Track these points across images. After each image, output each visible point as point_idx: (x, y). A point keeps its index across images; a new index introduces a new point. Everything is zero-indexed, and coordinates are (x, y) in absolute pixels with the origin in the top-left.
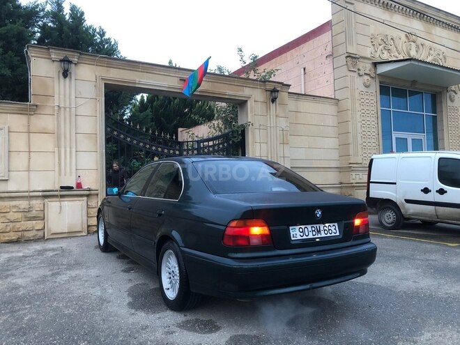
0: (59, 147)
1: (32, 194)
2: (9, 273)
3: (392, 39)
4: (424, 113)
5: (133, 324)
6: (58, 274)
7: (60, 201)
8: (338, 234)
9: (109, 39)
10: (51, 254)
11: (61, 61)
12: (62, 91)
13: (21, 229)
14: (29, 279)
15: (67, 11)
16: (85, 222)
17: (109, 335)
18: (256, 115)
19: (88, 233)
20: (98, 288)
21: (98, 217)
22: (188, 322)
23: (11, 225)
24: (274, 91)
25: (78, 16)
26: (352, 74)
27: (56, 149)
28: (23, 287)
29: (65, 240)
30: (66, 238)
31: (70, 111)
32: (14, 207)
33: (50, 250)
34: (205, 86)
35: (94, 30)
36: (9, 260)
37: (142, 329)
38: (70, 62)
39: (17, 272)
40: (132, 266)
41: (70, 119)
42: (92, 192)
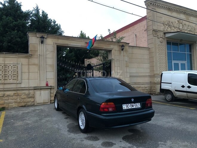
0: (40, 70)
1: (30, 88)
2: (24, 119)
3: (172, 23)
4: (186, 53)
5: (70, 138)
6: (42, 119)
7: (40, 91)
8: (140, 107)
9: (57, 24)
10: (37, 111)
11: (40, 38)
12: (41, 49)
13: (26, 102)
14: (32, 121)
15: (41, 13)
16: (49, 99)
17: (62, 141)
18: (115, 56)
19: (51, 103)
20: (56, 125)
21: (55, 97)
22: (88, 137)
23: (23, 100)
24: (123, 46)
25: (45, 16)
26: (155, 37)
27: (39, 71)
28: (30, 124)
29: (42, 106)
30: (43, 105)
31: (44, 56)
32: (24, 93)
33: (37, 110)
34: (95, 45)
35: (51, 20)
36: (23, 113)
37: (73, 139)
38: (44, 38)
39: (27, 118)
40: (68, 116)
41: (44, 59)
42: (52, 87)
